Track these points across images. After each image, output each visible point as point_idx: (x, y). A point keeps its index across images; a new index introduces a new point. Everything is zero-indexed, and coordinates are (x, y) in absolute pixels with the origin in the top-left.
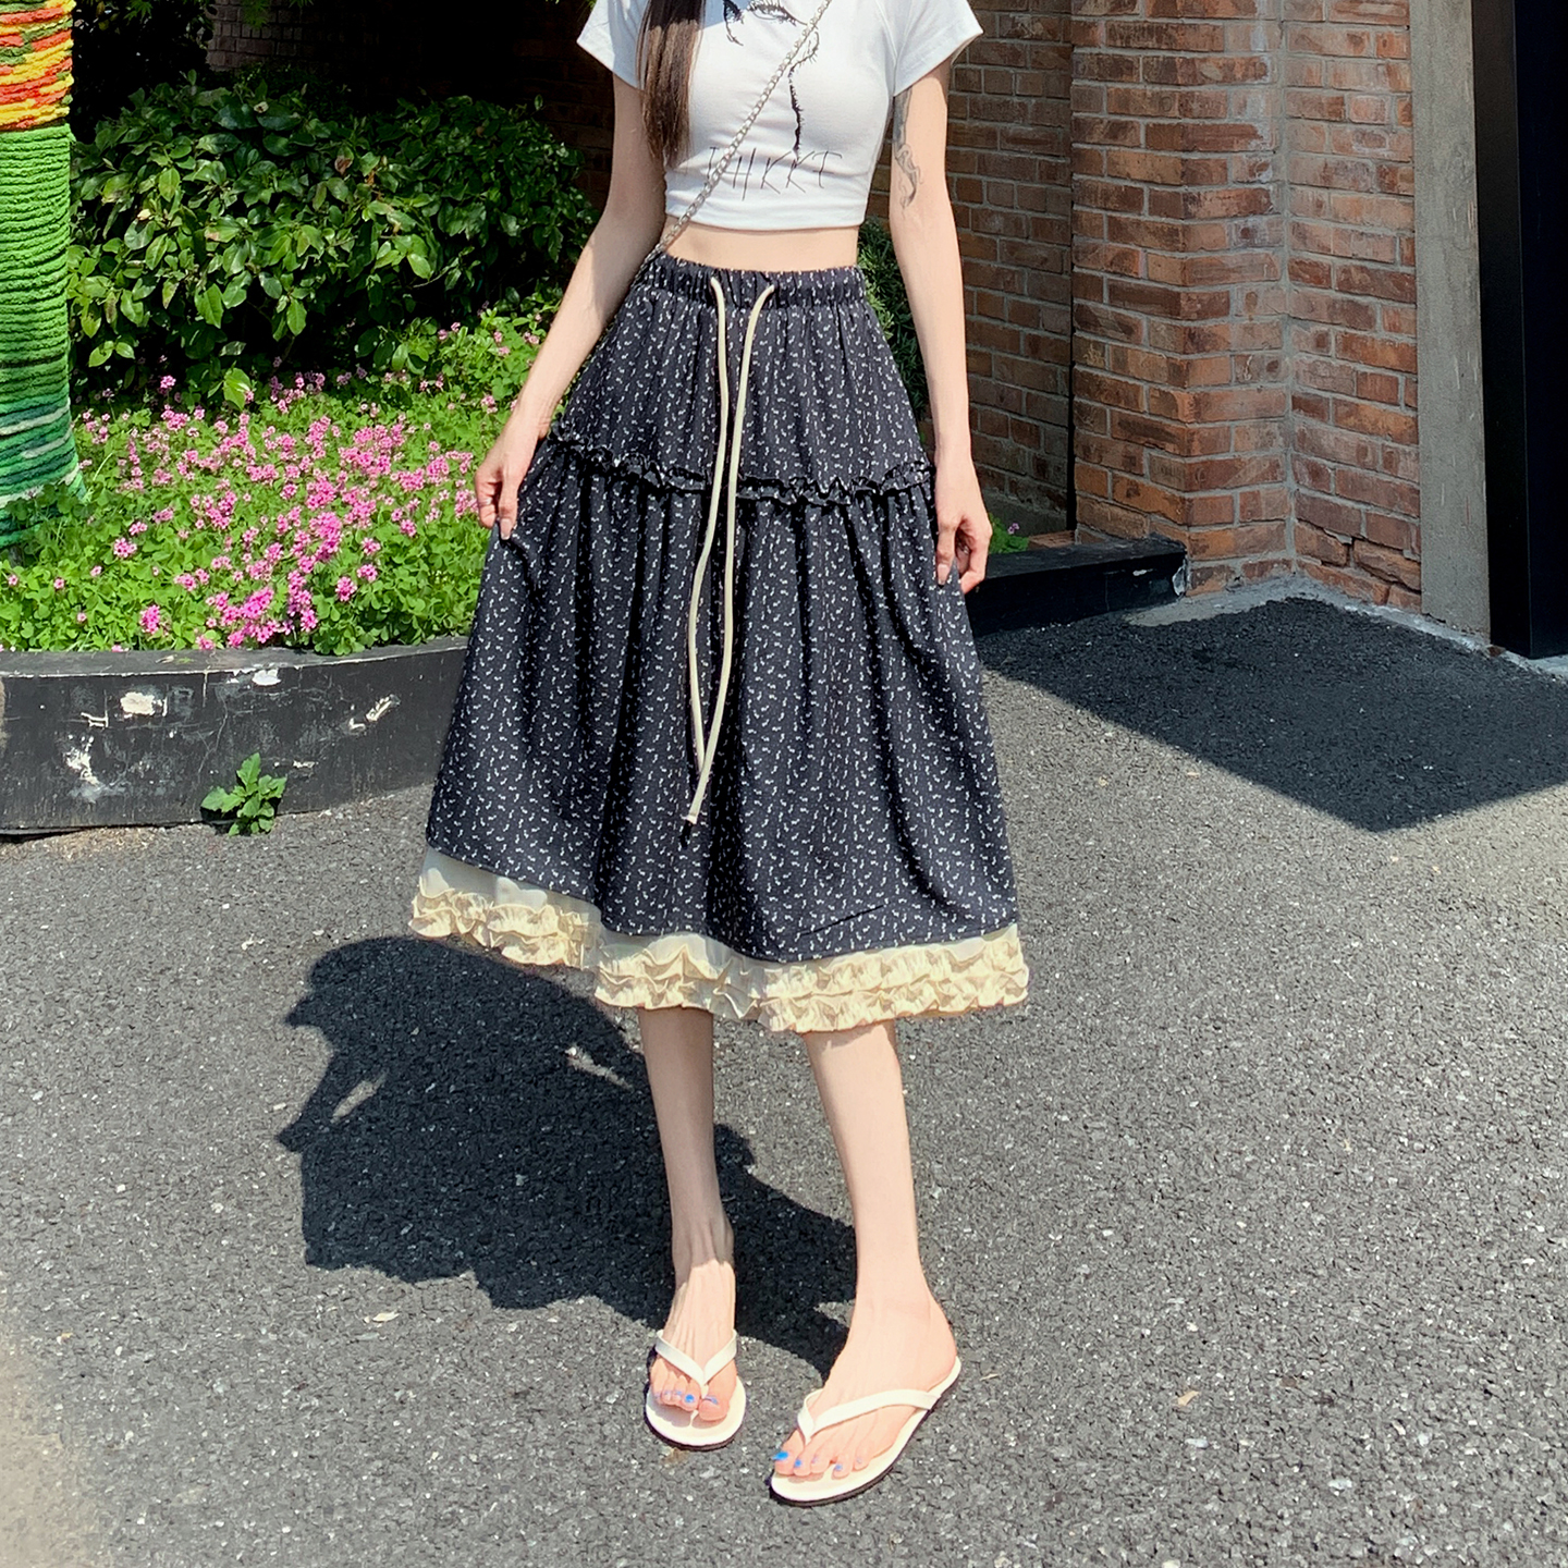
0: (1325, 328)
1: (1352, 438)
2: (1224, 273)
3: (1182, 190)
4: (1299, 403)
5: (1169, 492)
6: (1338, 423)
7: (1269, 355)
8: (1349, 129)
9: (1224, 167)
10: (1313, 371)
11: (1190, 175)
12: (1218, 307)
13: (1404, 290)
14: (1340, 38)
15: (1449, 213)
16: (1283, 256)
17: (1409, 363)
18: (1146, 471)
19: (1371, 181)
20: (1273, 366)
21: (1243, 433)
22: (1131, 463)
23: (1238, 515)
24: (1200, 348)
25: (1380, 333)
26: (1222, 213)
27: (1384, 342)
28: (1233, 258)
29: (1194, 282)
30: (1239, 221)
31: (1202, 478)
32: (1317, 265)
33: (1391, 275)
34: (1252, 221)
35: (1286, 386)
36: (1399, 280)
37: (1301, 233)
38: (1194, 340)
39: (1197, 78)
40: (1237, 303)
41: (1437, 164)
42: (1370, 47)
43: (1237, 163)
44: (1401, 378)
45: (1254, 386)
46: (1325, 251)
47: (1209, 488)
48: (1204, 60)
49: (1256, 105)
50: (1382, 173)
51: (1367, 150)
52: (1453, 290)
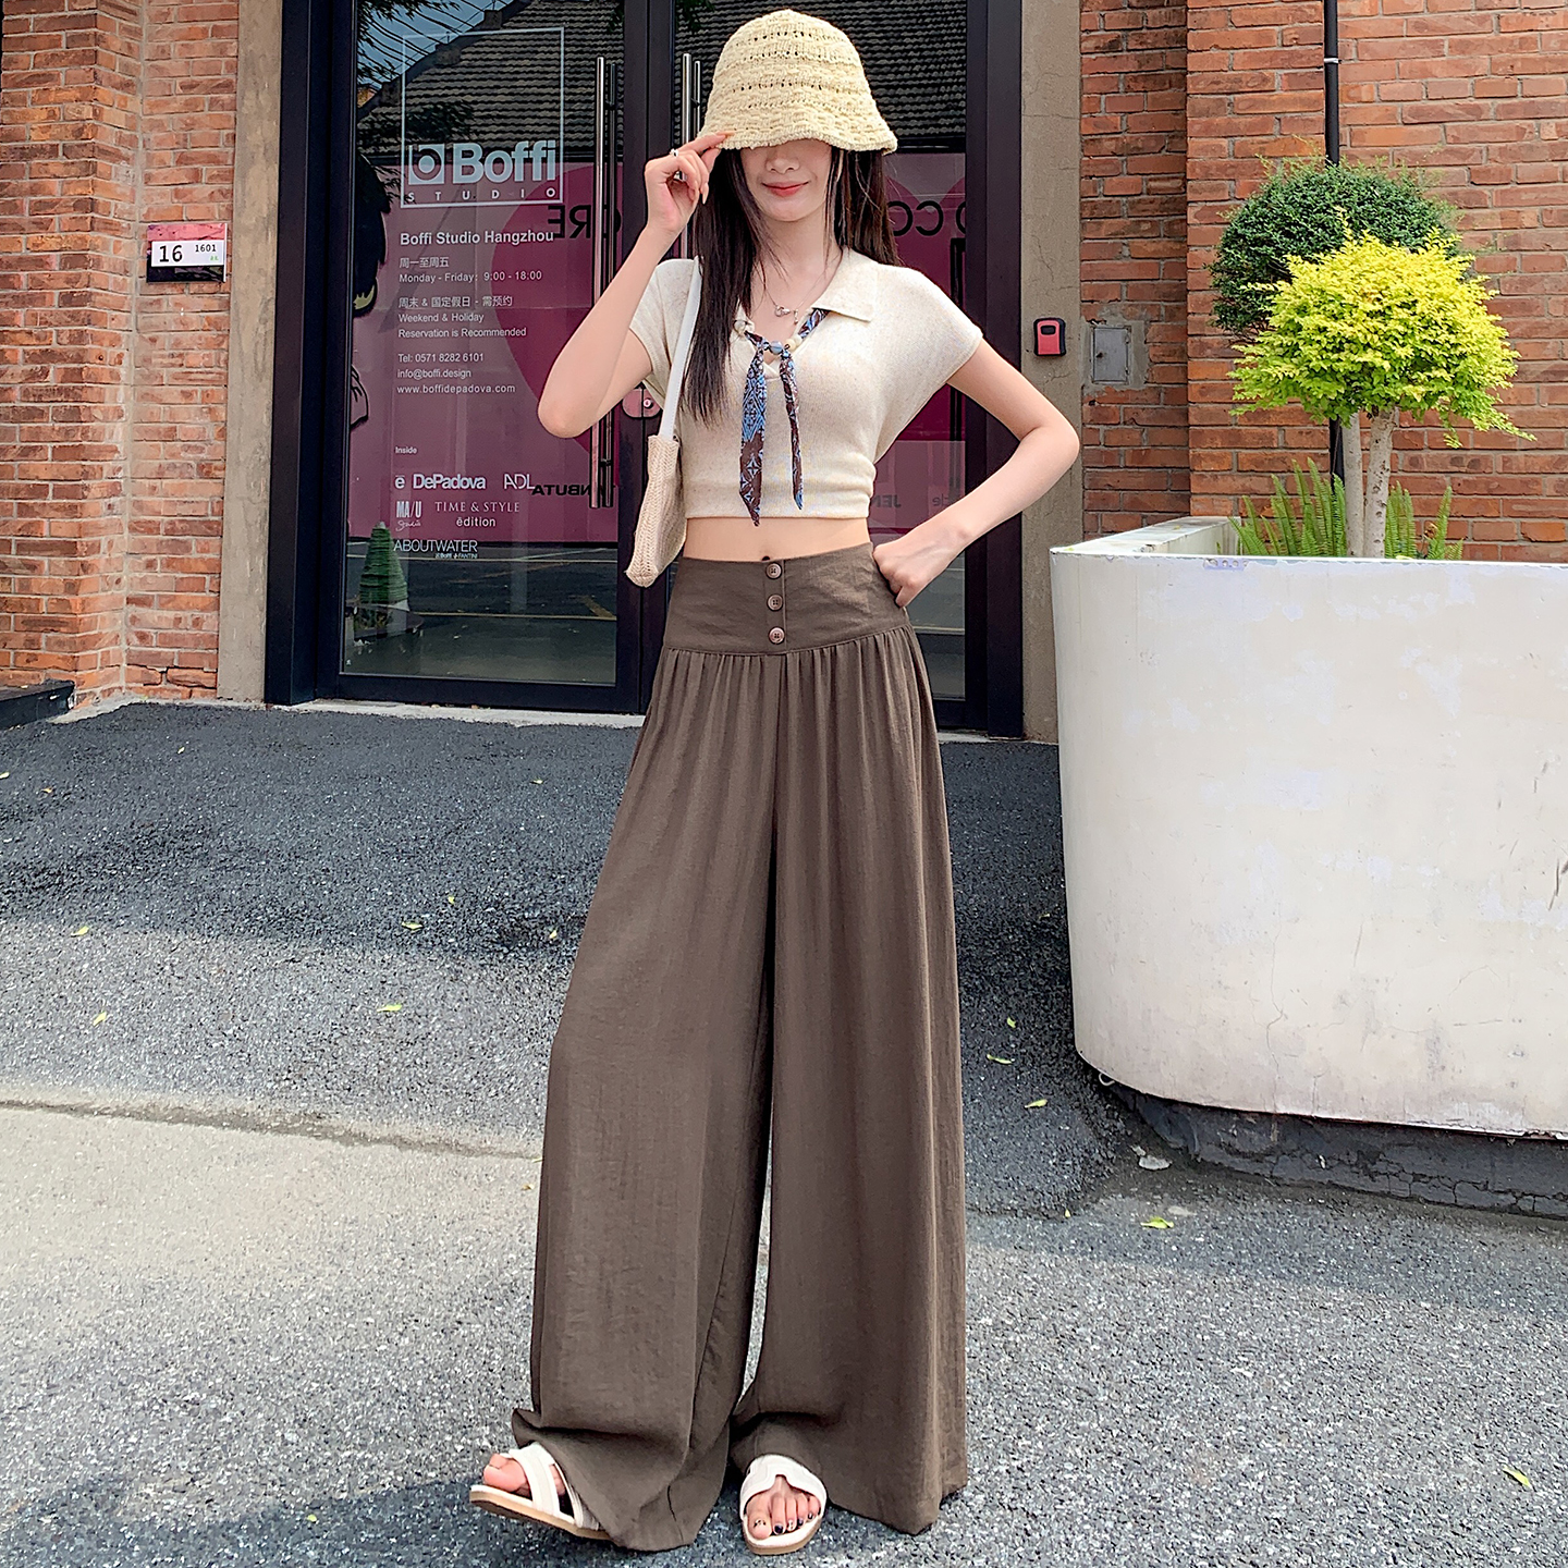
0: (154, 557)
1: (171, 614)
2: (98, 529)
3: (80, 483)
4: (129, 601)
5: (61, 655)
6: (162, 606)
7: (117, 574)
8: (180, 444)
9: (102, 469)
10: (143, 580)
11: (86, 475)
12: (94, 548)
13: (215, 530)
14: (175, 394)
15: (248, 486)
16: (125, 519)
17: (216, 570)
18: (43, 645)
19: (194, 472)
20: (118, 581)
21: (103, 619)
22: (32, 644)
23: (99, 665)
24: (85, 572)
25: (194, 555)
26: (99, 496)
27: (196, 560)
28: (103, 520)
29: (86, 534)
30: (106, 500)
31: (86, 644)
32: (150, 522)
33: (204, 522)
34: (113, 500)
35: (123, 592)
36: (209, 524)
37: (139, 506)
38: (85, 567)
39: (92, 419)
40: (104, 547)
41: (242, 459)
42: (198, 398)
43: (108, 466)
44: (207, 577)
45: (109, 593)
46: (159, 514)
47: (87, 650)
48: (95, 407)
49: (118, 434)
50: (201, 467)
51: (191, 456)
52: (248, 525)
